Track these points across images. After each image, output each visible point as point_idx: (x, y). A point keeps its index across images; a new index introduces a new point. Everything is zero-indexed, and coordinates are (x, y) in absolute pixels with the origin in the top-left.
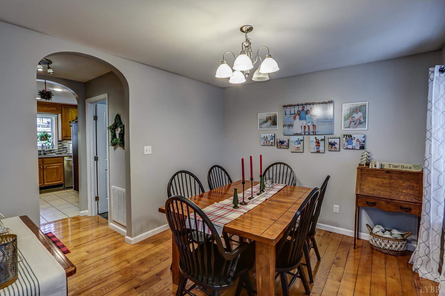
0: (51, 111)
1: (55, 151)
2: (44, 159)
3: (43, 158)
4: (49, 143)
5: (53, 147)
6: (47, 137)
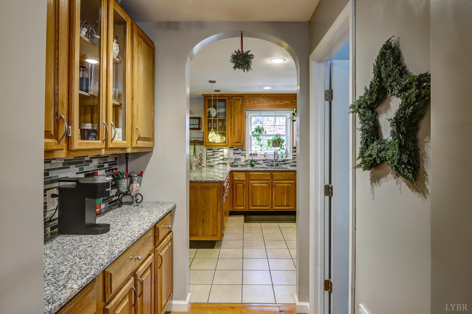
0: (284, 106)
1: (289, 161)
2: (273, 173)
3: (272, 171)
4: (282, 150)
5: (286, 157)
6: (279, 142)
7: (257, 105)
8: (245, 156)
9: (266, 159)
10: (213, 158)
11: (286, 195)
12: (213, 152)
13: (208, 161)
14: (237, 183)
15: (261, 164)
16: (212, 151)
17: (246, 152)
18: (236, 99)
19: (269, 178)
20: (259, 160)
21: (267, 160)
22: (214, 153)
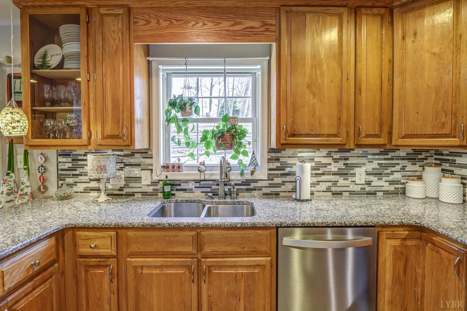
0: (243, 35)
1: (260, 184)
2: (204, 233)
3: (198, 227)
4: (241, 157)
5: (252, 173)
6: (233, 137)
7: (167, 31)
8: (152, 170)
9: (202, 178)
10: (73, 175)
11: (242, 301)
12: (73, 160)
13: (60, 182)
14: (92, 266)
15: (192, 189)
16: (70, 160)
17: (153, 161)
18: (109, 15)
19: (189, 249)
20: (187, 181)
21: (205, 180)
22: (75, 163)
